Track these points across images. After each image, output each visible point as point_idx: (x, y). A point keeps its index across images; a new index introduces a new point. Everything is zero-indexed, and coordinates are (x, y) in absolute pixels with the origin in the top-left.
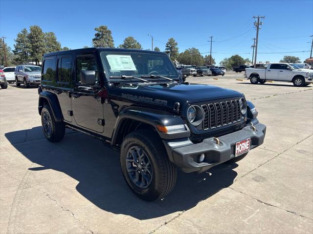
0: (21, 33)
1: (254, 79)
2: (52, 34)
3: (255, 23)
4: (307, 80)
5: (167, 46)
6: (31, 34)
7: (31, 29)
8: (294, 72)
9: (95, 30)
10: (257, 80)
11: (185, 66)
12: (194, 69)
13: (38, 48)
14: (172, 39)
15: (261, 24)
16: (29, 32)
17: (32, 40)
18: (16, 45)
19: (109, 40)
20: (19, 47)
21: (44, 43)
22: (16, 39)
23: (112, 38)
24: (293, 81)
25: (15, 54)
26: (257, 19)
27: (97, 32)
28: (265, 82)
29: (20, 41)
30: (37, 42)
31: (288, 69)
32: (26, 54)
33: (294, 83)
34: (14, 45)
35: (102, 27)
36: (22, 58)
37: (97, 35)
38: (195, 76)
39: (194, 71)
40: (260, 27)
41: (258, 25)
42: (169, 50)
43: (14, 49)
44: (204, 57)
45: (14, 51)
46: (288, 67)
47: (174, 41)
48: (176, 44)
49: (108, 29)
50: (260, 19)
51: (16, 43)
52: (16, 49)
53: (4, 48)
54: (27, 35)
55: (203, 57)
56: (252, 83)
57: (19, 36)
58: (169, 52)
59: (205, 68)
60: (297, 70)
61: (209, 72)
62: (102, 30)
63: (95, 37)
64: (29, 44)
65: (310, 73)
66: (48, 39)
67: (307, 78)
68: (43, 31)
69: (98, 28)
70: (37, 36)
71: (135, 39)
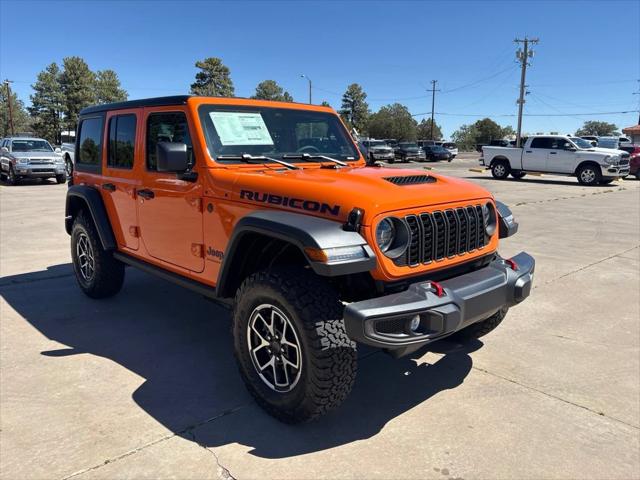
0: (47, 72)
1: (500, 170)
2: (111, 74)
3: (518, 53)
4: (605, 172)
5: (346, 101)
6: (65, 75)
7: (66, 64)
8: (579, 156)
9: (197, 66)
10: (504, 170)
11: (373, 140)
12: (389, 148)
13: (80, 102)
14: (356, 85)
15: (531, 56)
16: (62, 70)
17: (69, 86)
18: (34, 96)
19: (224, 87)
21: (92, 92)
22: (35, 85)
23: (230, 83)
24: (577, 173)
25: (33, 115)
26: (522, 45)
27: (199, 71)
28: (524, 175)
29: (42, 89)
30: (77, 90)
31: (566, 149)
32: (54, 114)
33: (579, 179)
34: (31, 96)
35: (210, 61)
36: (45, 123)
37: (201, 77)
38: (390, 161)
39: (389, 151)
40: (528, 60)
41: (524, 58)
42: (349, 109)
43: (30, 105)
44: (419, 123)
45: (29, 109)
46: (567, 145)
47: (360, 89)
48: (364, 96)
49: (223, 64)
50: (529, 45)
51: (34, 93)
52: (36, 104)
53: (10, 102)
54: (57, 76)
55: (415, 123)
56: (496, 177)
57: (40, 78)
58: (348, 112)
59: (413, 146)
60: (585, 151)
61: (421, 153)
62: (210, 66)
63: (195, 81)
64: (61, 95)
65: (612, 156)
66: (101, 84)
67: (605, 166)
68: (90, 69)
69: (203, 62)
70: (78, 79)
71: (279, 84)
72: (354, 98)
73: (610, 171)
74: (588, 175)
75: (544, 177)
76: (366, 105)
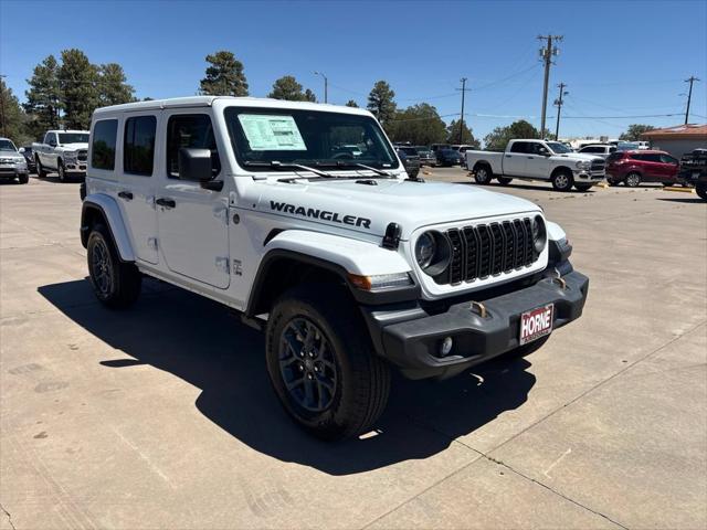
0: (43, 66)
2: (116, 68)
3: (541, 51)
4: (577, 178)
5: (372, 99)
6: (64, 69)
7: (65, 57)
8: (554, 161)
9: (207, 59)
10: (486, 175)
13: (79, 99)
14: (383, 83)
15: (555, 54)
17: (68, 81)
18: (29, 91)
19: (237, 84)
20: (37, 96)
21: (93, 88)
22: (30, 80)
23: (243, 79)
25: (29, 112)
26: (545, 42)
27: (210, 65)
28: (510, 180)
29: (41, 81)
30: (77, 85)
31: (541, 154)
32: (52, 112)
33: (554, 184)
34: (26, 92)
35: (222, 55)
36: (43, 121)
37: (210, 71)
41: (547, 56)
42: (376, 108)
43: (26, 101)
44: (448, 125)
45: (23, 105)
47: (387, 87)
48: (392, 94)
49: (237, 58)
52: (32, 100)
54: (55, 70)
56: (478, 182)
57: (37, 71)
60: (559, 157)
62: (221, 60)
63: (206, 76)
64: (58, 91)
65: (583, 161)
66: (102, 79)
67: (577, 172)
68: (91, 62)
69: (214, 55)
70: (77, 73)
71: (298, 81)
72: (381, 97)
73: (582, 176)
74: (561, 180)
75: (535, 183)
76: (394, 105)
